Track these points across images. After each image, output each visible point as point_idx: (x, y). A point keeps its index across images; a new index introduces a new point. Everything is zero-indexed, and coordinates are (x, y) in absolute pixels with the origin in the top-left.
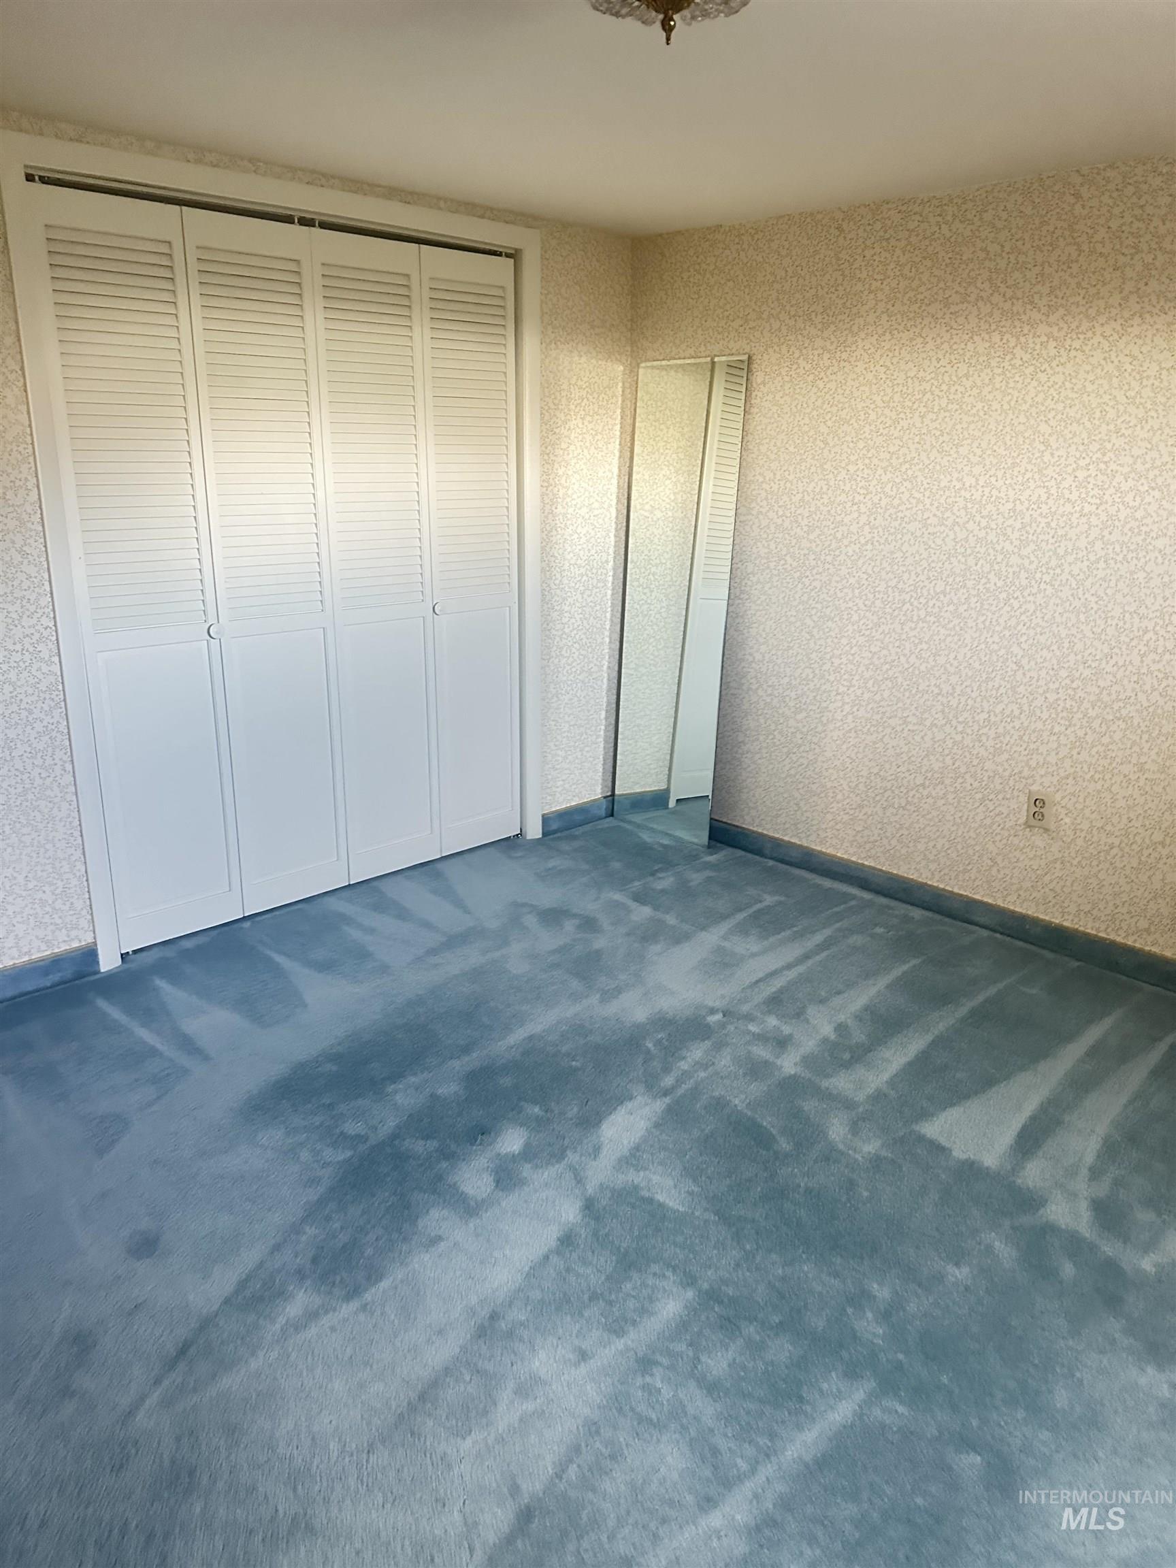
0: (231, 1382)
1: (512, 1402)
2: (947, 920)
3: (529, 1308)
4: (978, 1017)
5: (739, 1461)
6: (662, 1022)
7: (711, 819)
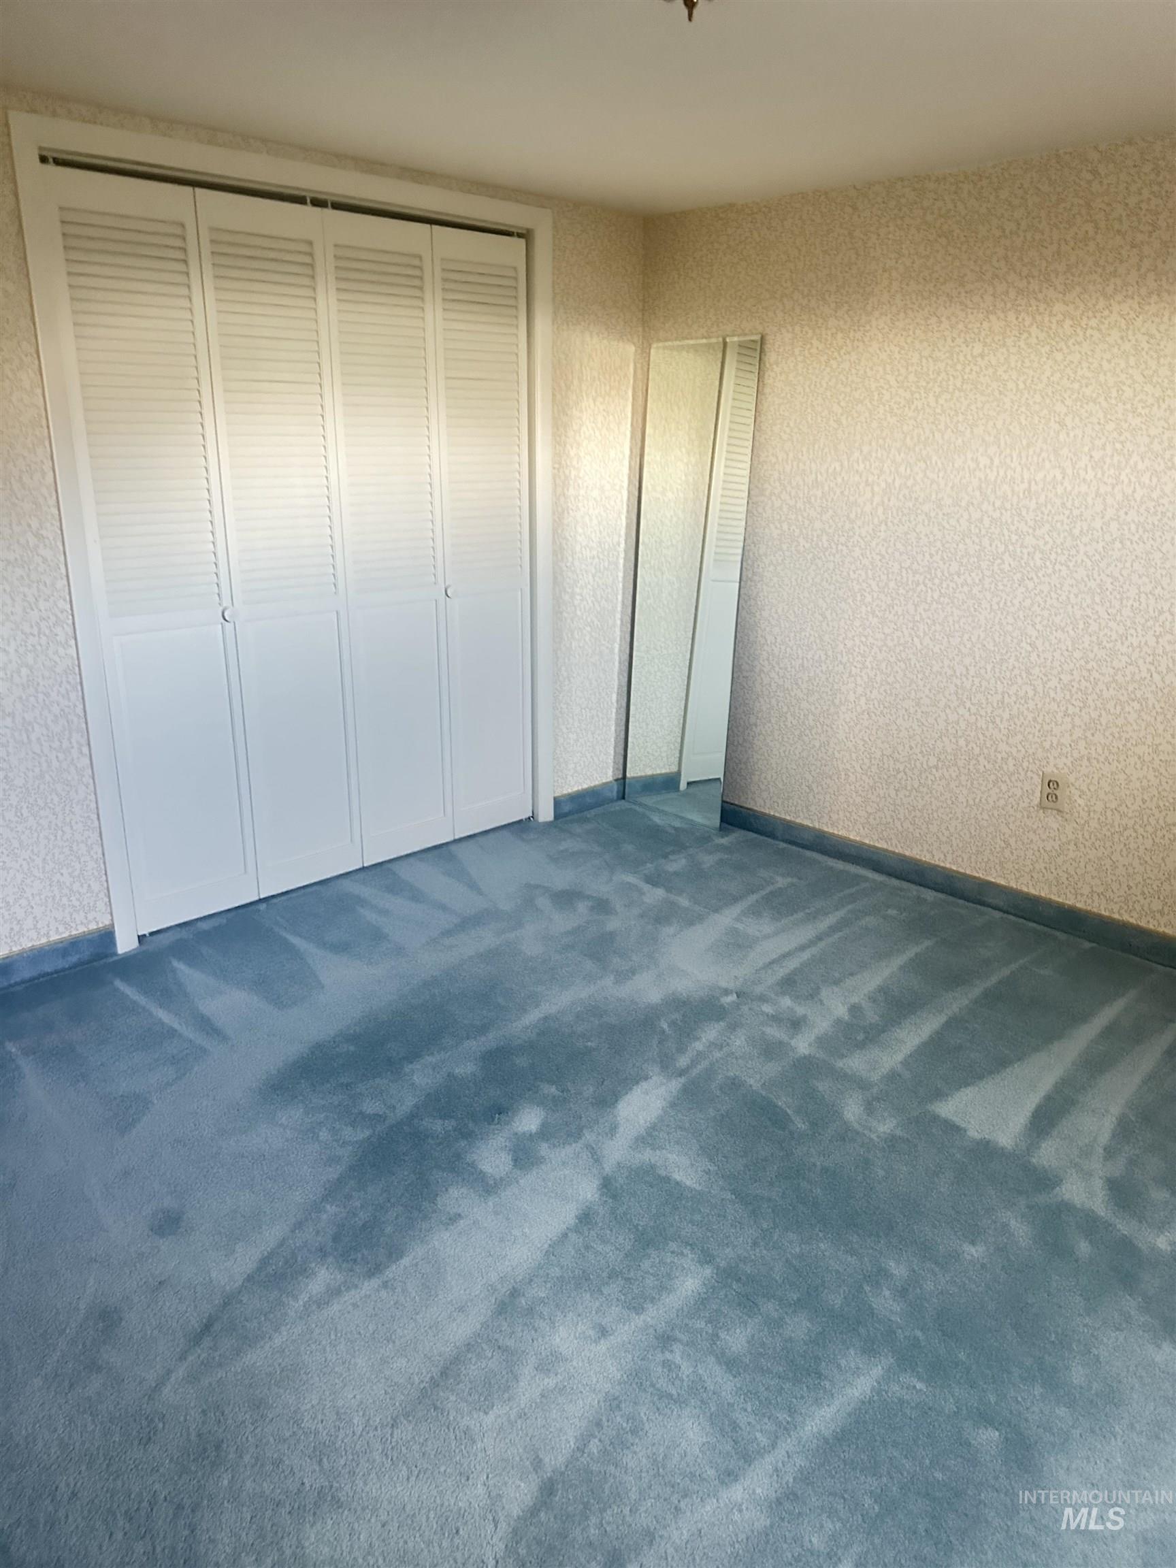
0: (255, 1357)
1: (533, 1378)
2: (961, 902)
3: (549, 1285)
4: (991, 998)
5: (758, 1435)
6: (676, 1003)
7: (723, 802)
